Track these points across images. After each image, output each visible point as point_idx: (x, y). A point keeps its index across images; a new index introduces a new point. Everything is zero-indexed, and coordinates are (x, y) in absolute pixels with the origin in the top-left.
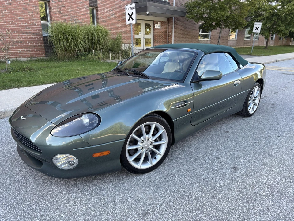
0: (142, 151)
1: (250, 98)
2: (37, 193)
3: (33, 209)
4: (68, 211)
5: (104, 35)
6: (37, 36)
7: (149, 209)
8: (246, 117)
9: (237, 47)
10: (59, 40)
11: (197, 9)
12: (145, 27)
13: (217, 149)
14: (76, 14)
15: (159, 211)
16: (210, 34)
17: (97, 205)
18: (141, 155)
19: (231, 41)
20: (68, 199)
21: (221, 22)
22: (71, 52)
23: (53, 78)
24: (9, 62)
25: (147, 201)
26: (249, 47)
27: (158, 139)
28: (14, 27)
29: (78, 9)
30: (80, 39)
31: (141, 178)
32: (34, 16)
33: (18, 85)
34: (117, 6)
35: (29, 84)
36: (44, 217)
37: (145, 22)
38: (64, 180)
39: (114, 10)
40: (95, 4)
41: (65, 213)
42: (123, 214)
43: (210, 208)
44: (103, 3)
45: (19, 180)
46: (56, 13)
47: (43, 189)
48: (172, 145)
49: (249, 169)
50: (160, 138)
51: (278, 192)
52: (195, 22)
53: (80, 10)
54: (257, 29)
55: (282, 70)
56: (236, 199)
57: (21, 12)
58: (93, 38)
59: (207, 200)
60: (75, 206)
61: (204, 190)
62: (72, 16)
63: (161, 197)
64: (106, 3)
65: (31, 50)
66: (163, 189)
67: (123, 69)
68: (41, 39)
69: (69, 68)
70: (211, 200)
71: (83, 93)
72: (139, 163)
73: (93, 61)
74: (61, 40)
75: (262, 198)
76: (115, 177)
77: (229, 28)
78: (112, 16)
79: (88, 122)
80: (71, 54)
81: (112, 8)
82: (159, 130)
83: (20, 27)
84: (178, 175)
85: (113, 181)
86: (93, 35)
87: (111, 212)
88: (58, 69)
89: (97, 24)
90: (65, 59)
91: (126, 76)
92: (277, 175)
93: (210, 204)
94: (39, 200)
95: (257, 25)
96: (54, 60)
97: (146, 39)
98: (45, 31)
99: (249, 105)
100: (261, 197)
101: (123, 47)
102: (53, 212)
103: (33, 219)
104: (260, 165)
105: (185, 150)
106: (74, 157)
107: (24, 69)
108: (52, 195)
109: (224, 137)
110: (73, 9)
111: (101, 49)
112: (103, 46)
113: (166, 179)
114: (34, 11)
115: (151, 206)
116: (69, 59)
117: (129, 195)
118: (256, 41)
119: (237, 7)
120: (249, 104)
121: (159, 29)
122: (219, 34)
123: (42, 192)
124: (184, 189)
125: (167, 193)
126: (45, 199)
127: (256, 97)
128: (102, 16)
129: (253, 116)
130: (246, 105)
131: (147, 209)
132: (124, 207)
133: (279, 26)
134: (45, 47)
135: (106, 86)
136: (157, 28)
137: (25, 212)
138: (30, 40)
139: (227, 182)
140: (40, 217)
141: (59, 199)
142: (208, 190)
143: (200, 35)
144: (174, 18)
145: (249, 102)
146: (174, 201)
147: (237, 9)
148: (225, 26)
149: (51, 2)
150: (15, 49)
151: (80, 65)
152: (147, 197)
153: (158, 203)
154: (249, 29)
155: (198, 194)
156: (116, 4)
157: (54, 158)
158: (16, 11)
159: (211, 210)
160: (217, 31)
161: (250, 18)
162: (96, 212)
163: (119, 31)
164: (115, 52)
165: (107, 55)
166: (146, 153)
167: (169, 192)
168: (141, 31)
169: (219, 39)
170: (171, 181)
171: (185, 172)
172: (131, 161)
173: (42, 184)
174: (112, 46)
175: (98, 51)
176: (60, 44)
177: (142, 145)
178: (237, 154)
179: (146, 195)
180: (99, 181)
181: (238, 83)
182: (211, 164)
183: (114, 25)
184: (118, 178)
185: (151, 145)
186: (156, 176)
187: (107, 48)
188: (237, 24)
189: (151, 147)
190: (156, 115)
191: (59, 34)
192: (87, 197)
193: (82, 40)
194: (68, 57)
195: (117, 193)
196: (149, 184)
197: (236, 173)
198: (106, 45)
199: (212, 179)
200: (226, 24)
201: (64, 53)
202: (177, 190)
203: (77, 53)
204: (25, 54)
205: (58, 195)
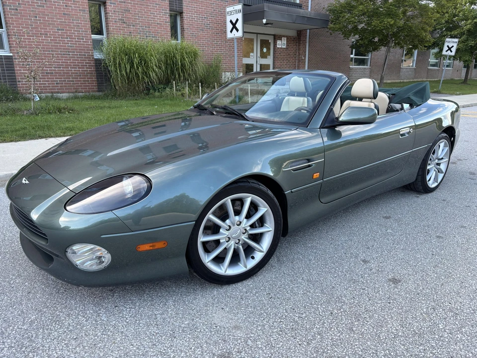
1: (431, 160)
2: (45, 310)
3: (32, 336)
4: (91, 344)
5: (192, 57)
6: (85, 58)
7: (232, 346)
9: (416, 80)
10: (120, 64)
11: (348, 15)
12: (261, 46)
13: (366, 245)
14: (148, 22)
15: (250, 352)
16: (370, 57)
17: (143, 336)
18: (226, 250)
19: (404, 70)
20: (94, 322)
21: (388, 37)
22: (138, 84)
24: (38, 97)
25: (231, 332)
26: (435, 79)
27: (257, 224)
28: (49, 43)
29: (151, 16)
30: (152, 64)
31: (227, 291)
32: (82, 26)
33: (47, 133)
34: (214, 10)
35: (64, 133)
36: (49, 351)
37: (261, 37)
38: (93, 290)
39: (209, 16)
40: (179, 7)
41: (84, 347)
42: (186, 353)
43: (344, 350)
44: (191, 5)
45: (19, 287)
46: (115, 21)
47: (55, 303)
48: (283, 236)
49: (422, 283)
50: (261, 221)
51: (472, 326)
52: (345, 36)
53: (155, 16)
54: (450, 49)
56: (393, 336)
57: (59, 19)
58: (173, 62)
59: (340, 336)
60: (105, 335)
61: (336, 317)
62: (141, 26)
63: (257, 326)
64: (196, 5)
65: (76, 81)
66: (262, 312)
67: (208, 106)
68: (91, 63)
69: (132, 109)
70: (347, 336)
72: (223, 266)
73: (172, 98)
74: (123, 65)
75: (442, 337)
76: (182, 287)
77: (402, 47)
78: (206, 26)
79: (131, 191)
80: (138, 88)
81: (206, 14)
83: (57, 43)
84: (292, 288)
85: (178, 295)
86: (174, 57)
87: (165, 350)
88: (113, 111)
89: (181, 40)
90: (128, 95)
91: (212, 116)
92: (473, 296)
93: (345, 343)
94: (44, 322)
95: (449, 42)
96: (110, 97)
97: (261, 65)
98: (97, 50)
99: (428, 173)
100: (440, 335)
101: (223, 77)
102: (65, 344)
103: (28, 355)
104: (442, 277)
105: (310, 245)
106: (104, 250)
107: (60, 110)
108: (68, 315)
109: (381, 225)
110: (143, 15)
111: (185, 79)
112: (189, 74)
113: (270, 294)
114: (81, 18)
115: (237, 341)
116: (134, 96)
117: (200, 319)
118: (448, 70)
119: (416, 12)
120: (429, 170)
121: (284, 48)
122: (384, 57)
123: (52, 309)
124: (299, 313)
125: (269, 320)
126: (55, 321)
127: (442, 158)
128: (190, 27)
129: (435, 192)
130: (423, 171)
131: (229, 347)
132: (189, 341)
134: (97, 76)
136: (280, 47)
137: (17, 341)
138: (73, 65)
139: (379, 305)
140: (41, 352)
141: (79, 321)
142: (343, 317)
143: (352, 58)
144: (308, 31)
145: (428, 167)
146: (280, 335)
147: (416, 16)
148: (395, 44)
149: (108, 4)
150: (50, 78)
151: (150, 104)
152: (232, 326)
153: (251, 337)
154: (436, 50)
155: (325, 323)
156: (213, 8)
157: (69, 251)
158: (51, 18)
159: (346, 354)
160: (382, 52)
161: (438, 32)
162: (138, 348)
163: (217, 51)
164: (209, 85)
165: (196, 89)
166: (236, 248)
167: (273, 317)
168: (253, 52)
169: (384, 65)
170: (279, 298)
171: (304, 284)
172: (207, 261)
173: (55, 295)
174: (205, 75)
175: (181, 82)
176: (120, 71)
177: (227, 234)
178: (401, 256)
179: (230, 321)
180: (153, 293)
181: (408, 133)
182: (353, 272)
183: (210, 41)
184: (186, 289)
185: (244, 233)
186: (252, 289)
187: (197, 79)
188: (417, 40)
189: (244, 237)
190: (252, 181)
191: (119, 56)
192: (127, 321)
193: (156, 65)
194: (133, 93)
195: (181, 315)
196: (239, 303)
197: (398, 288)
198: (195, 74)
199: (351, 298)
200: (396, 40)
201: (127, 85)
202: (286, 314)
203: (148, 86)
204: (66, 86)
205: (78, 314)
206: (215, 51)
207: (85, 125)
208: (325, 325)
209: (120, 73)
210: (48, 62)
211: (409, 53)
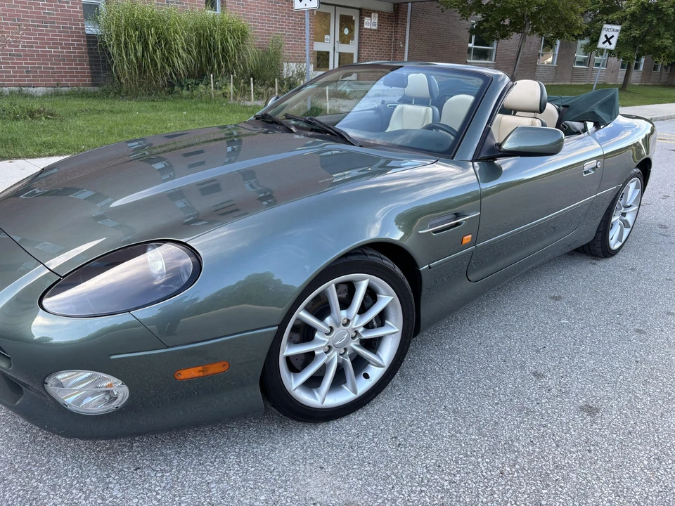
0: (326, 357)
1: (617, 208)
2: (10, 477)
5: (238, 38)
6: (71, 32)
8: (601, 257)
9: (556, 84)
10: (126, 43)
12: (340, 25)
13: (534, 346)
16: (495, 47)
18: (324, 369)
19: (542, 69)
20: (99, 501)
21: (524, 19)
22: (155, 76)
23: (103, 137)
26: (583, 84)
27: (375, 323)
30: (177, 45)
31: (324, 434)
33: (12, 151)
35: (40, 151)
37: (340, 11)
47: (29, 464)
48: (415, 336)
49: (631, 413)
50: (382, 318)
52: (463, 15)
54: (608, 40)
55: (668, 142)
58: (210, 44)
61: (511, 481)
65: (57, 68)
66: (388, 472)
67: (280, 117)
68: (80, 41)
69: (148, 115)
71: (174, 174)
72: (318, 392)
73: (209, 100)
74: (130, 45)
76: (249, 427)
77: (541, 35)
79: (162, 270)
80: (156, 82)
82: (378, 295)
83: (27, 7)
84: (431, 426)
85: (243, 443)
86: (211, 36)
88: (118, 118)
89: (222, 9)
90: (140, 93)
91: (288, 135)
95: (608, 30)
96: (112, 95)
97: (340, 53)
98: (90, 20)
99: (611, 228)
101: (285, 69)
104: (659, 402)
105: (447, 347)
106: (113, 379)
107: (32, 114)
108: (53, 487)
109: (549, 311)
111: (229, 72)
112: (234, 64)
113: (396, 438)
116: (149, 95)
117: (286, 490)
118: (600, 71)
120: (612, 224)
121: (374, 30)
122: (516, 49)
123: (24, 475)
124: (450, 474)
125: (402, 489)
126: (29, 500)
127: (631, 206)
129: (617, 256)
130: (605, 226)
133: (658, 35)
134: (90, 61)
135: (236, 159)
136: (369, 27)
138: (53, 44)
139: (574, 456)
142: (521, 479)
143: (470, 49)
144: (410, 4)
145: (613, 220)
148: (533, 30)
150: (16, 63)
151: (175, 109)
152: (341, 502)
154: (586, 41)
155: (495, 493)
157: (50, 382)
160: (514, 41)
161: (591, 15)
163: (276, 31)
164: (265, 81)
165: (244, 87)
166: (340, 362)
167: (408, 482)
168: (329, 34)
169: (517, 60)
170: (412, 446)
171: (449, 418)
172: (294, 386)
173: (29, 447)
174: (257, 65)
175: (222, 76)
176: (126, 55)
177: (327, 340)
178: (590, 364)
179: (338, 492)
180: (200, 440)
181: (594, 169)
182: (522, 394)
183: (265, 14)
184: (257, 431)
185: (353, 338)
186: (366, 428)
187: (245, 71)
188: (562, 25)
189: (354, 345)
190: (370, 253)
191: (125, 31)
192: (159, 497)
193: (183, 48)
194: (149, 90)
195: (251, 482)
196: (349, 455)
197: (597, 424)
198: (244, 63)
199: (528, 444)
200: (534, 24)
201: (137, 77)
202: (429, 476)
203: (171, 80)
204: (42, 76)
205: (71, 486)
206: (273, 30)
207: (73, 139)
208: (496, 496)
209: (127, 57)
210: (12, 37)
211: (549, 44)
